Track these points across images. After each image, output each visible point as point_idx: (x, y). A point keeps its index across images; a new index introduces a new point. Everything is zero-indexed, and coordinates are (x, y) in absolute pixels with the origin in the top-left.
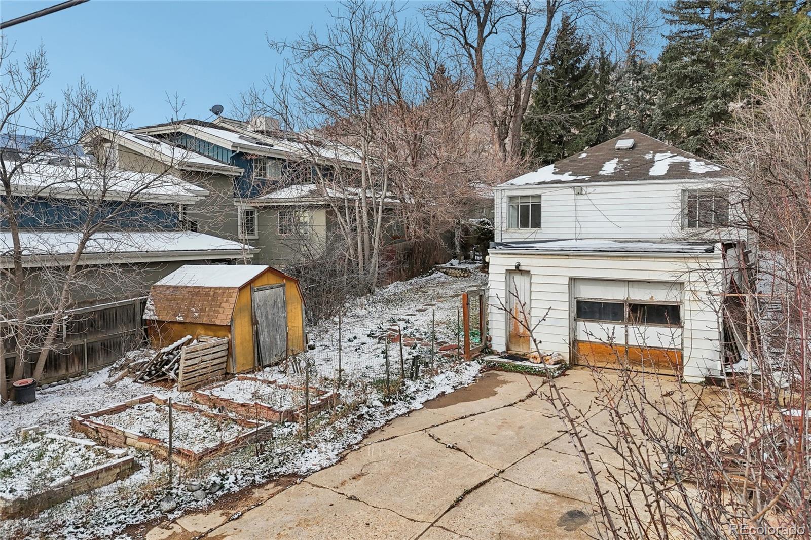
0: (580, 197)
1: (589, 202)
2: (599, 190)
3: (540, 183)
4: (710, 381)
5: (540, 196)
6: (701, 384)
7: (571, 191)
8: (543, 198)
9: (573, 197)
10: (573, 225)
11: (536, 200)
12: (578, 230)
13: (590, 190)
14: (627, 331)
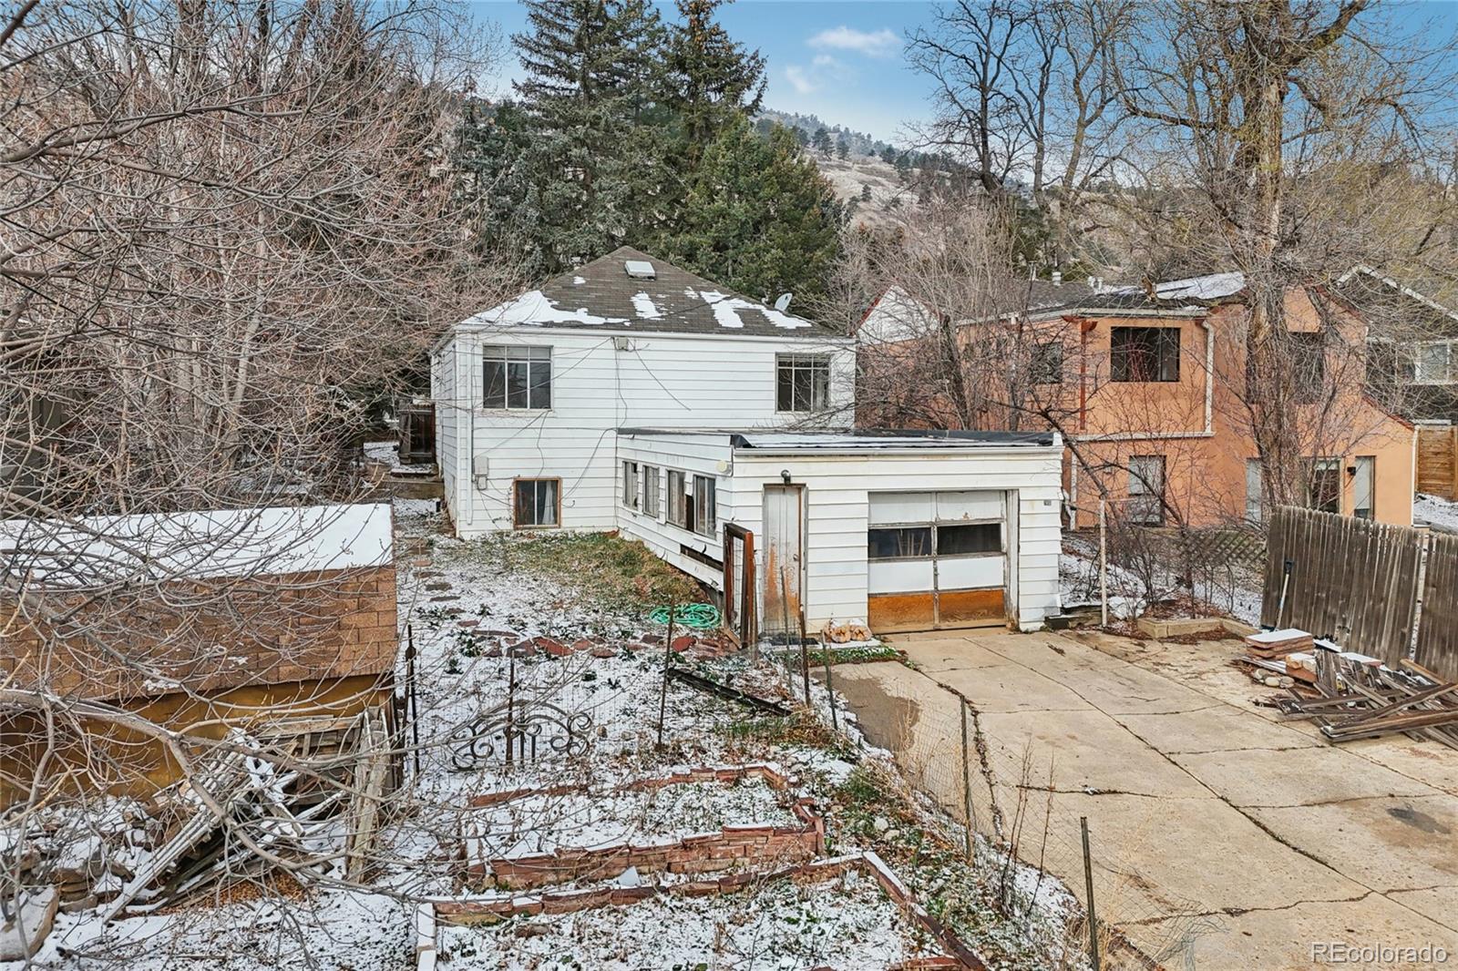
0: (623, 355)
1: (639, 365)
2: (655, 344)
3: (546, 325)
4: (1053, 624)
5: (550, 348)
6: (1042, 629)
7: (610, 344)
8: (555, 352)
9: (612, 354)
10: (613, 404)
11: (542, 355)
12: (622, 414)
13: (641, 344)
14: (936, 570)
